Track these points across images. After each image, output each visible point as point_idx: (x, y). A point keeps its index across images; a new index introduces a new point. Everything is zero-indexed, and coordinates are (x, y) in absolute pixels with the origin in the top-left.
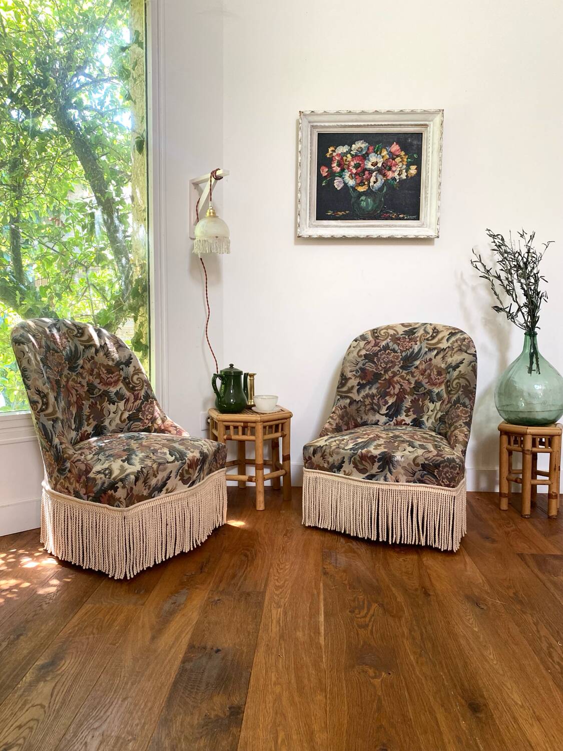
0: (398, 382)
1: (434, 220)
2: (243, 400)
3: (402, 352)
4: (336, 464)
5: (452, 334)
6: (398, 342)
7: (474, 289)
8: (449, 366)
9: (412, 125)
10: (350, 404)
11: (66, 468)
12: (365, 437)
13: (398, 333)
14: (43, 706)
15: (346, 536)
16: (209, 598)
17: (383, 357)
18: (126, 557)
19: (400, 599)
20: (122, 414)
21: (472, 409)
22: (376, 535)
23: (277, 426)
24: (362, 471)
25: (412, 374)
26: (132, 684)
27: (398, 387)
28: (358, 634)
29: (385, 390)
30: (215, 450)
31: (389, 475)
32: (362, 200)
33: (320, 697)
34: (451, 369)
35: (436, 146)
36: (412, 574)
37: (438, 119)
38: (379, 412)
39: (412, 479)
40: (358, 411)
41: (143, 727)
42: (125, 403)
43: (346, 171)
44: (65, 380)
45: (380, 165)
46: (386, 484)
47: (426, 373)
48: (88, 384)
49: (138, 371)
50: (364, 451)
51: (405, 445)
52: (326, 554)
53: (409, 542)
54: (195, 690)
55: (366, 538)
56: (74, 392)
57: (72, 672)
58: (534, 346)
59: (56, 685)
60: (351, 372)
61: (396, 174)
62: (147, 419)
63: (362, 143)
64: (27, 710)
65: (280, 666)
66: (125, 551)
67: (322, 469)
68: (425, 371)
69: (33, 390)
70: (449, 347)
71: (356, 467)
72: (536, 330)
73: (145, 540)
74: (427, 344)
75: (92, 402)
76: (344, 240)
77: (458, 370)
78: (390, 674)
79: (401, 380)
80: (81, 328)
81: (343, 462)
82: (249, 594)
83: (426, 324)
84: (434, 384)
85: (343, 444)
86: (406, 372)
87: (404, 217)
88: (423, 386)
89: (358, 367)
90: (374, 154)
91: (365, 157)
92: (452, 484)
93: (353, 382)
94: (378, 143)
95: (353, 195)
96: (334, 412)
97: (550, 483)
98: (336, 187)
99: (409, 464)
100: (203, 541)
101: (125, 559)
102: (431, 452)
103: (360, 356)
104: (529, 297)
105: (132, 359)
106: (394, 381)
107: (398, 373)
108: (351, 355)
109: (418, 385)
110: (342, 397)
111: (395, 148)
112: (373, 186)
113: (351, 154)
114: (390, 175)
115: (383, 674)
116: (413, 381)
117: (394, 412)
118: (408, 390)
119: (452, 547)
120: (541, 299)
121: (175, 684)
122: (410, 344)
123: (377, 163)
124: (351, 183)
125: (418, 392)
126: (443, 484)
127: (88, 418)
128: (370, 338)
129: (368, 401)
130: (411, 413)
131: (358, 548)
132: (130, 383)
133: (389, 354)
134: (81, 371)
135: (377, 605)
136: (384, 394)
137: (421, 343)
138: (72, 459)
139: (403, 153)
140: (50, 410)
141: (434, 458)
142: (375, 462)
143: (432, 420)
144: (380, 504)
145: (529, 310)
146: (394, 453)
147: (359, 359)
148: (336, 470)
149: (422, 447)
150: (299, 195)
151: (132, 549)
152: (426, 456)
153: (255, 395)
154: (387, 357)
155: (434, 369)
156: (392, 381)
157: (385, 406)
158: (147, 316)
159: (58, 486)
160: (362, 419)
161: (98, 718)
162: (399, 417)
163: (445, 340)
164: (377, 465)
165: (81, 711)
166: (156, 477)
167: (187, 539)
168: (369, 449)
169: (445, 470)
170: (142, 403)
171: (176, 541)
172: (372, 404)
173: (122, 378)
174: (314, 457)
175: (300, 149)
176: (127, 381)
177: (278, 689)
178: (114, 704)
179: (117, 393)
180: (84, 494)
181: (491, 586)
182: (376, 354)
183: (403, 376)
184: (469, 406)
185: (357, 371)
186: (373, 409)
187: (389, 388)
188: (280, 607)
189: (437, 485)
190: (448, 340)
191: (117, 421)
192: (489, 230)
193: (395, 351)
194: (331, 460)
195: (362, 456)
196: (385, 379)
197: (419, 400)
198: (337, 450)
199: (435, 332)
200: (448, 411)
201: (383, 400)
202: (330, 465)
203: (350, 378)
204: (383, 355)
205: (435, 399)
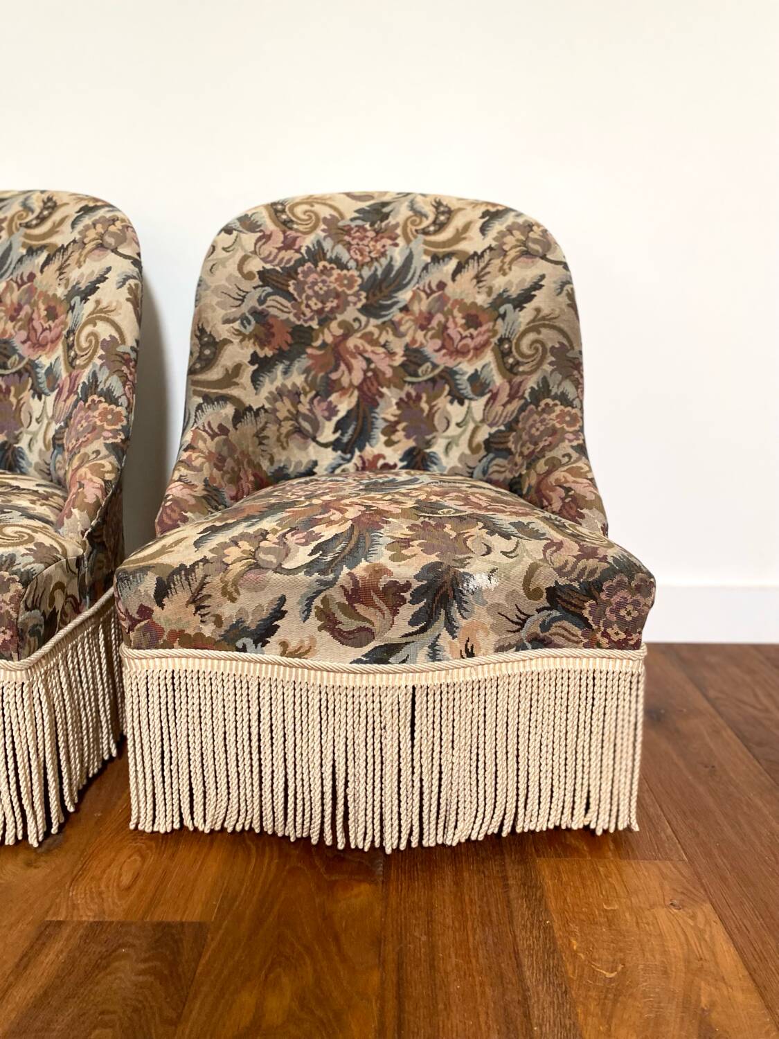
0: (360, 353)
3: (360, 266)
4: (251, 622)
5: (489, 217)
6: (347, 238)
8: (502, 299)
10: (238, 418)
13: (342, 216)
17: (311, 279)
21: (581, 410)
24: (354, 638)
25: (395, 327)
27: (359, 364)
29: (327, 377)
31: (445, 639)
38: (314, 439)
39: (514, 638)
40: (260, 438)
46: (436, 670)
47: (434, 323)
50: (361, 569)
51: (479, 532)
60: (226, 322)
67: (197, 642)
68: (429, 317)
70: (490, 248)
71: (330, 624)
74: (426, 243)
77: (530, 307)
79: (369, 348)
81: (279, 613)
83: (409, 193)
84: (461, 353)
85: (268, 551)
86: (379, 322)
88: (426, 359)
89: (245, 309)
93: (238, 353)
96: (190, 447)
99: (511, 595)
102: (560, 545)
103: (249, 276)
106: (347, 351)
107: (356, 325)
108: (221, 273)
109: (414, 357)
110: (208, 399)
116: (398, 347)
117: (354, 435)
118: (389, 373)
122: (379, 246)
125: (416, 375)
126: (604, 641)
128: (270, 226)
129: (284, 408)
130: (399, 435)
133: (325, 271)
136: (327, 388)
137: (408, 241)
141: (581, 565)
142: (404, 601)
146: (463, 563)
147: (247, 285)
148: (248, 641)
149: (524, 530)
152: (555, 560)
154: (324, 282)
155: (456, 312)
156: (341, 348)
157: (329, 419)
160: (272, 461)
162: (368, 448)
163: (475, 231)
164: (407, 611)
168: (373, 559)
169: (615, 598)
172: (295, 416)
174: (162, 606)
182: (291, 273)
183: (371, 334)
184: (575, 402)
185: (244, 320)
186: (299, 430)
187: (336, 369)
193: (343, 266)
194: (229, 611)
195: (356, 589)
196: (324, 345)
197: (419, 398)
198: (252, 575)
199: (443, 213)
200: (516, 420)
201: (324, 405)
202: (225, 627)
203: (226, 342)
204: (309, 275)
205: (467, 389)
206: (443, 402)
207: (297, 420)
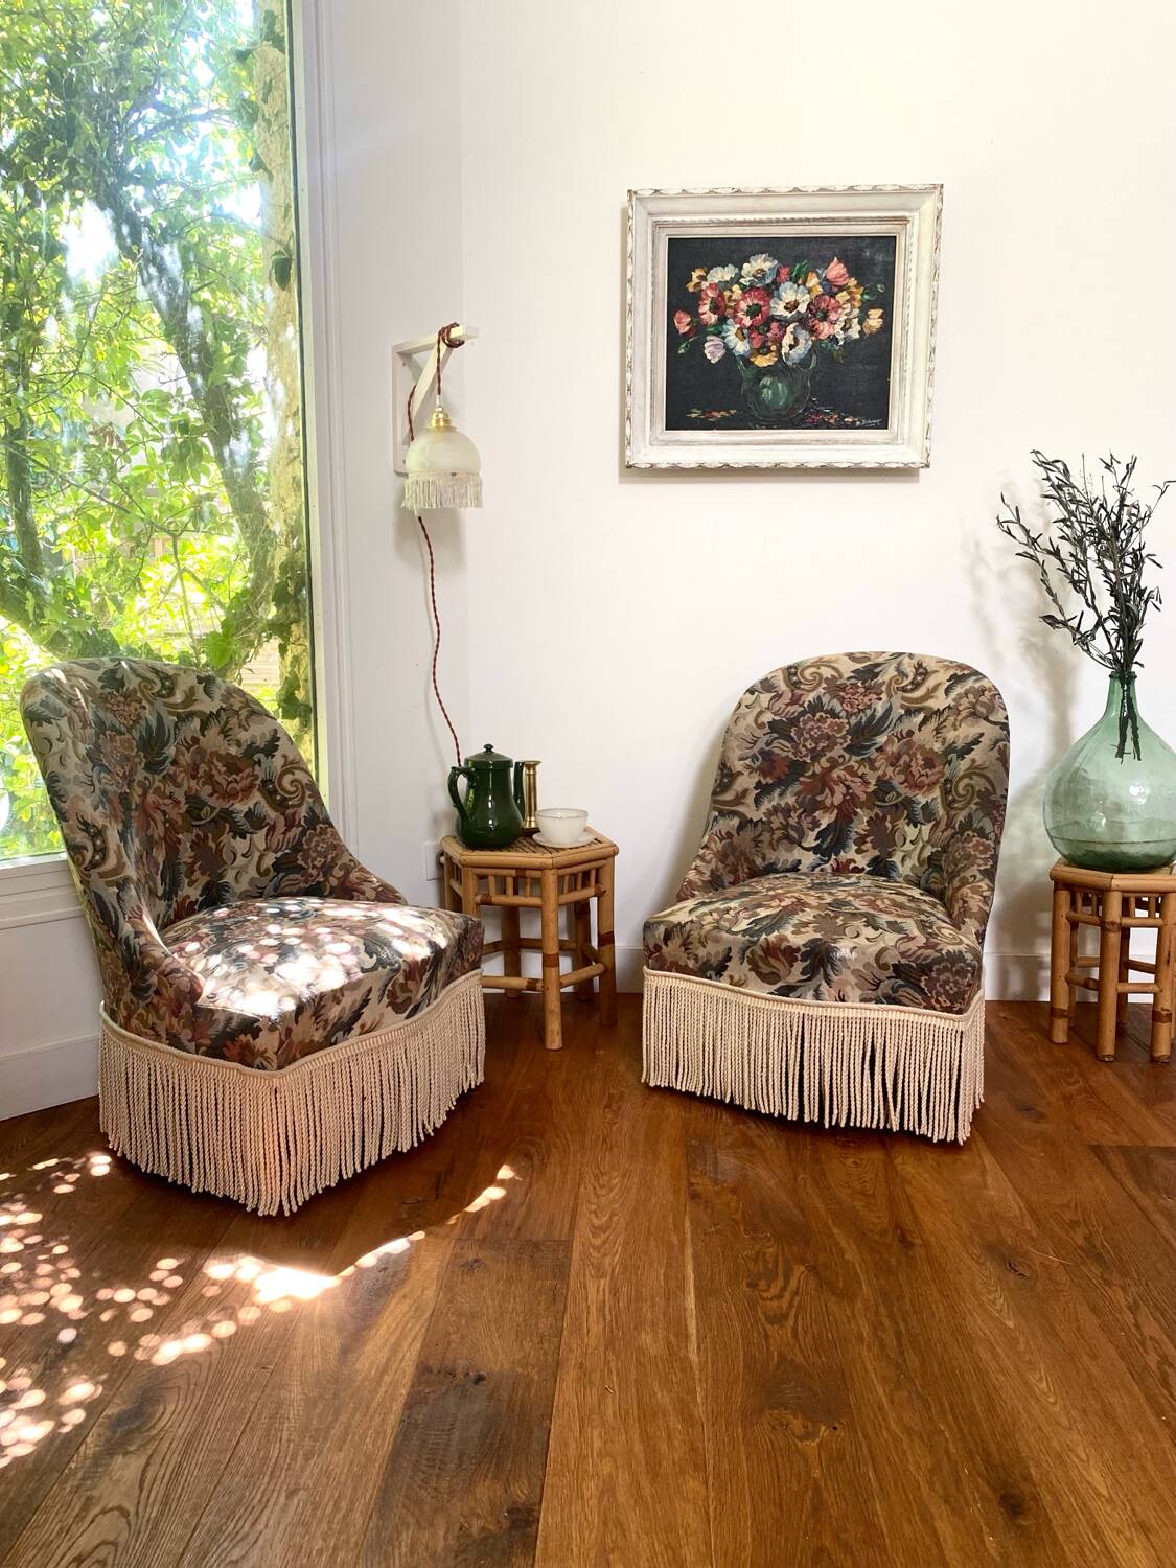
0: (841, 781)
1: (918, 430)
2: (515, 820)
3: (849, 715)
4: (714, 961)
5: (956, 679)
6: (842, 694)
7: (1003, 576)
8: (951, 749)
9: (872, 219)
10: (740, 828)
11: (150, 986)
12: (774, 904)
13: (841, 676)
14: (123, 1512)
15: (734, 1109)
16: (455, 1256)
17: (808, 726)
18: (281, 1171)
19: (852, 1254)
20: (261, 857)
21: (998, 842)
22: (796, 1108)
23: (586, 874)
24: (769, 978)
25: (871, 763)
26: (307, 1459)
27: (840, 790)
28: (767, 1336)
29: (814, 798)
30: (460, 935)
31: (824, 987)
32: (765, 386)
33: (693, 1484)
34: (954, 756)
35: (926, 267)
36: (873, 1195)
37: (929, 205)
38: (800, 845)
39: (872, 994)
40: (756, 842)
41: (333, 1557)
42: (267, 836)
43: (730, 321)
44: (140, 791)
45: (802, 308)
46: (818, 1006)
47: (901, 762)
48: (188, 797)
49: (294, 765)
50: (772, 937)
51: (859, 923)
52: (694, 1150)
53: (866, 1123)
54: (437, 1471)
55: (776, 1115)
56: (159, 817)
57: (181, 1431)
58: (1129, 702)
59: (148, 1464)
60: (741, 759)
61: (838, 328)
62: (314, 867)
63: (765, 261)
64: (92, 1522)
65: (610, 1412)
66: (277, 1158)
67: (684, 970)
68: (899, 756)
69: (73, 822)
70: (949, 707)
71: (755, 968)
72: (1135, 668)
73: (318, 1134)
74: (903, 698)
75: (198, 836)
76: (726, 472)
77: (968, 757)
78: (835, 1428)
79: (848, 776)
80: (168, 677)
81: (728, 958)
82: (537, 1245)
83: (901, 654)
84: (918, 787)
85: (727, 920)
86: (859, 758)
87: (854, 423)
88: (893, 789)
89: (756, 749)
90: (791, 284)
91: (771, 290)
92: (957, 1006)
93: (747, 781)
94: (799, 258)
95: (746, 374)
96: (706, 847)
97: (1157, 989)
98: (708, 356)
99: (867, 965)
100: (438, 1126)
101: (278, 1174)
102: (913, 938)
103: (761, 726)
104: (1121, 599)
105: (279, 739)
106: (832, 780)
107: (841, 760)
108: (742, 724)
109: (884, 785)
110: (722, 814)
111: (836, 270)
112: (787, 355)
113: (740, 284)
114: (825, 329)
115: (823, 1428)
116: (872, 779)
117: (832, 842)
118: (863, 797)
119: (956, 1135)
120: (1146, 602)
121: (396, 1454)
122: (866, 700)
123: (796, 305)
124: (741, 347)
125: (884, 801)
126: (937, 1006)
127: (191, 871)
128: (783, 687)
129: (777, 821)
130: (868, 846)
131: (759, 1136)
132: (275, 792)
133: (822, 720)
134: (172, 769)
135: (802, 1268)
136: (811, 807)
137: (890, 697)
138: (161, 969)
139: (853, 282)
140: (111, 862)
141: (920, 952)
142: (796, 959)
143: (912, 862)
144: (806, 1045)
145: (1121, 626)
146: (835, 941)
147: (759, 733)
148: (712, 973)
149: (894, 927)
150: (629, 375)
151: (292, 1153)
152: (904, 947)
153: (539, 809)
154: (819, 728)
155: (918, 756)
156: (827, 777)
157: (812, 830)
158: (308, 644)
159: (134, 1022)
160: (764, 859)
161: (239, 1537)
162: (842, 853)
163: (941, 692)
164: (799, 966)
165: (202, 1521)
166: (338, 1003)
167: (406, 1126)
168: (782, 932)
169: (942, 978)
170: (303, 834)
171: (382, 1131)
172: (785, 827)
173: (258, 782)
174: (666, 945)
175: (629, 276)
176: (269, 789)
177: (606, 1468)
178: (271, 1503)
179: (249, 814)
180: (190, 1041)
181: (1038, 1222)
182: (793, 722)
183: (852, 767)
184: (992, 836)
185: (754, 758)
186: (787, 837)
187: (822, 792)
188: (603, 1276)
189: (925, 1008)
190: (947, 691)
191: (252, 872)
192: (1038, 452)
193: (836, 716)
194: (702, 953)
195: (768, 948)
196: (814, 774)
197: (884, 818)
198: (714, 933)
199: (921, 674)
200: (948, 845)
201: (810, 819)
202: (700, 963)
203: (740, 773)
204: (809, 724)
205: (920, 817)
206: (902, 823)
207: (787, 830)
